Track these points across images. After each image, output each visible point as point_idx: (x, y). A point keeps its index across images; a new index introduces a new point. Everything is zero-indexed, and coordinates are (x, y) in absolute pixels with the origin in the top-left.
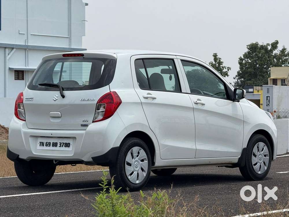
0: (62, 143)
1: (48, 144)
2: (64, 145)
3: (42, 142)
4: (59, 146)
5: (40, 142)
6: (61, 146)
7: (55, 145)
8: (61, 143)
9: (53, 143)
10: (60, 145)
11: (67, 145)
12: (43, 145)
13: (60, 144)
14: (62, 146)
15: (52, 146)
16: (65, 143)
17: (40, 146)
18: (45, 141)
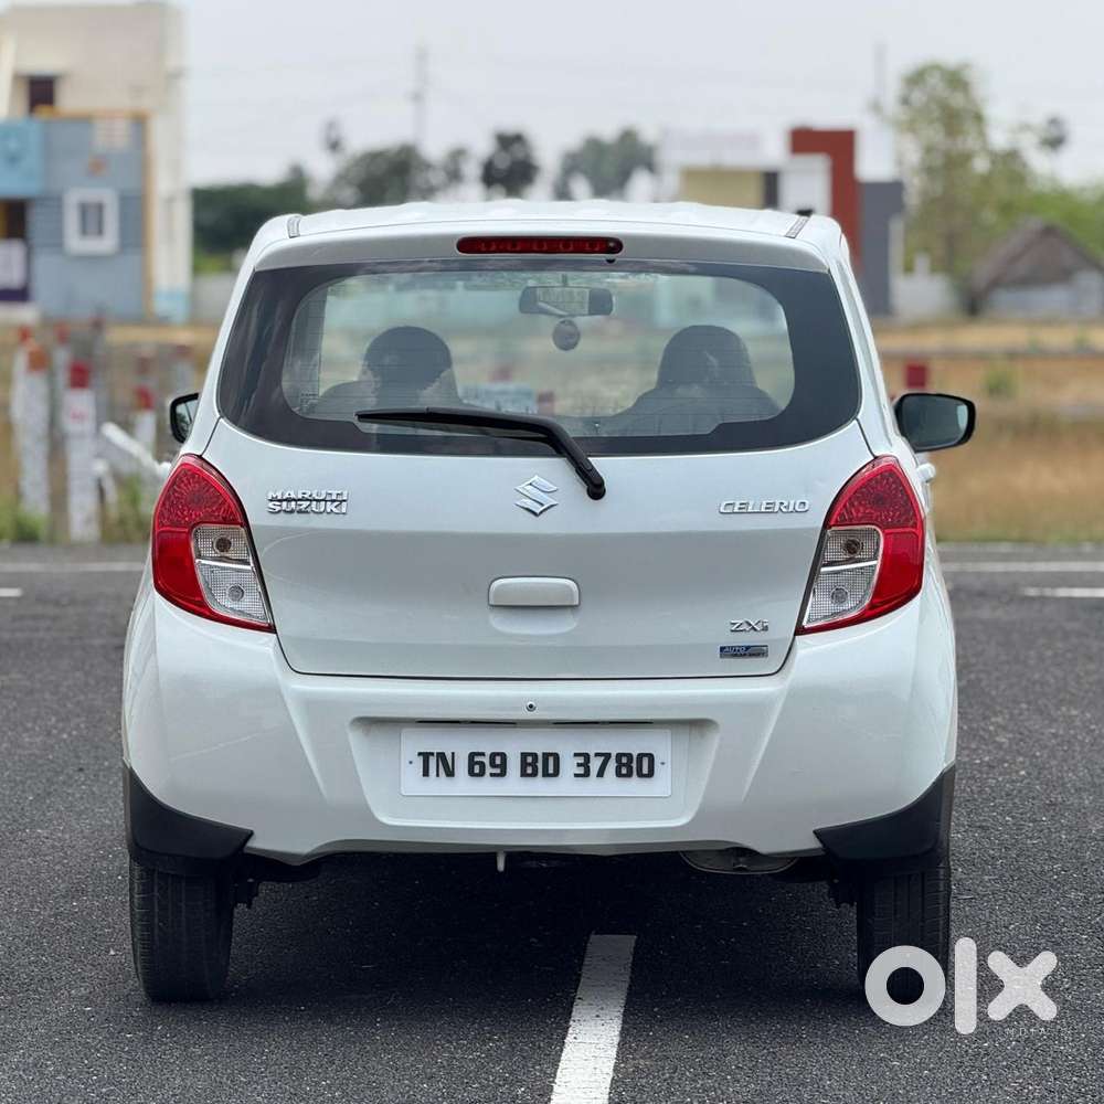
0: (597, 755)
1: (487, 765)
2: (612, 765)
3: (441, 756)
4: (576, 775)
5: (426, 756)
6: (587, 774)
7: (539, 766)
8: (586, 756)
9: (524, 756)
10: (586, 765)
11: (635, 766)
12: (450, 773)
13: (581, 760)
14: (601, 774)
15: (524, 774)
16: (619, 756)
17: (426, 773)
18: (459, 746)
